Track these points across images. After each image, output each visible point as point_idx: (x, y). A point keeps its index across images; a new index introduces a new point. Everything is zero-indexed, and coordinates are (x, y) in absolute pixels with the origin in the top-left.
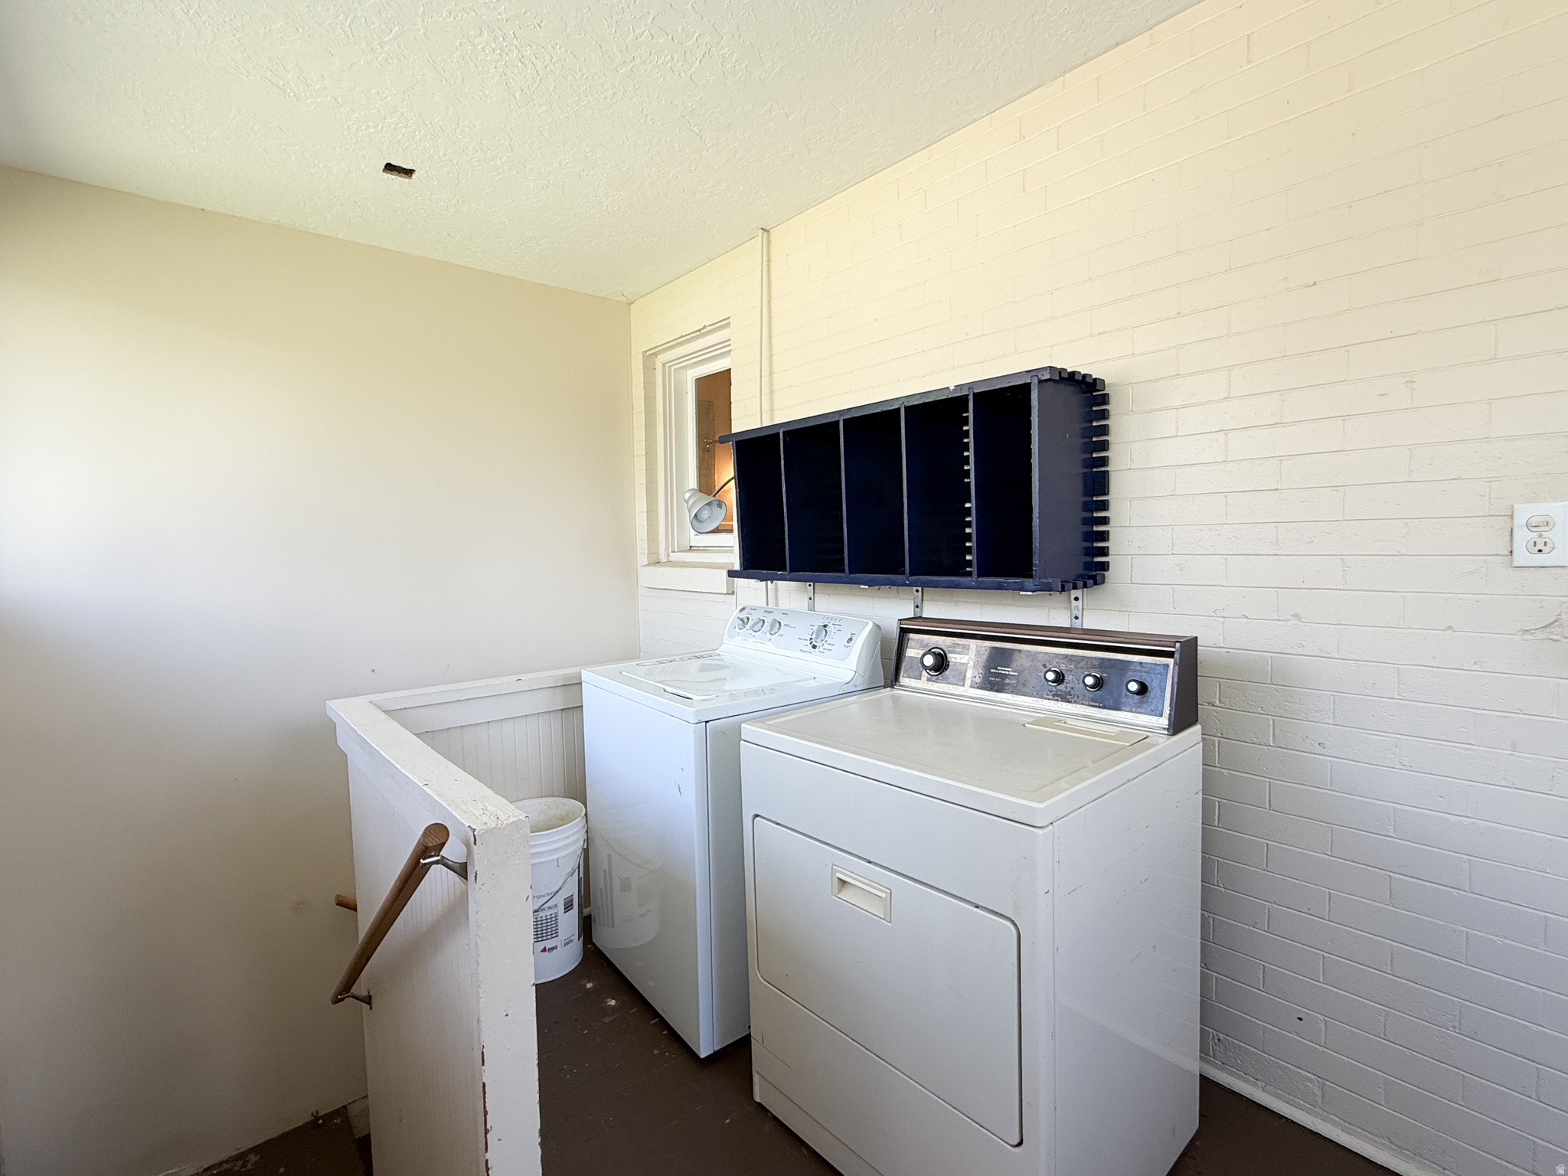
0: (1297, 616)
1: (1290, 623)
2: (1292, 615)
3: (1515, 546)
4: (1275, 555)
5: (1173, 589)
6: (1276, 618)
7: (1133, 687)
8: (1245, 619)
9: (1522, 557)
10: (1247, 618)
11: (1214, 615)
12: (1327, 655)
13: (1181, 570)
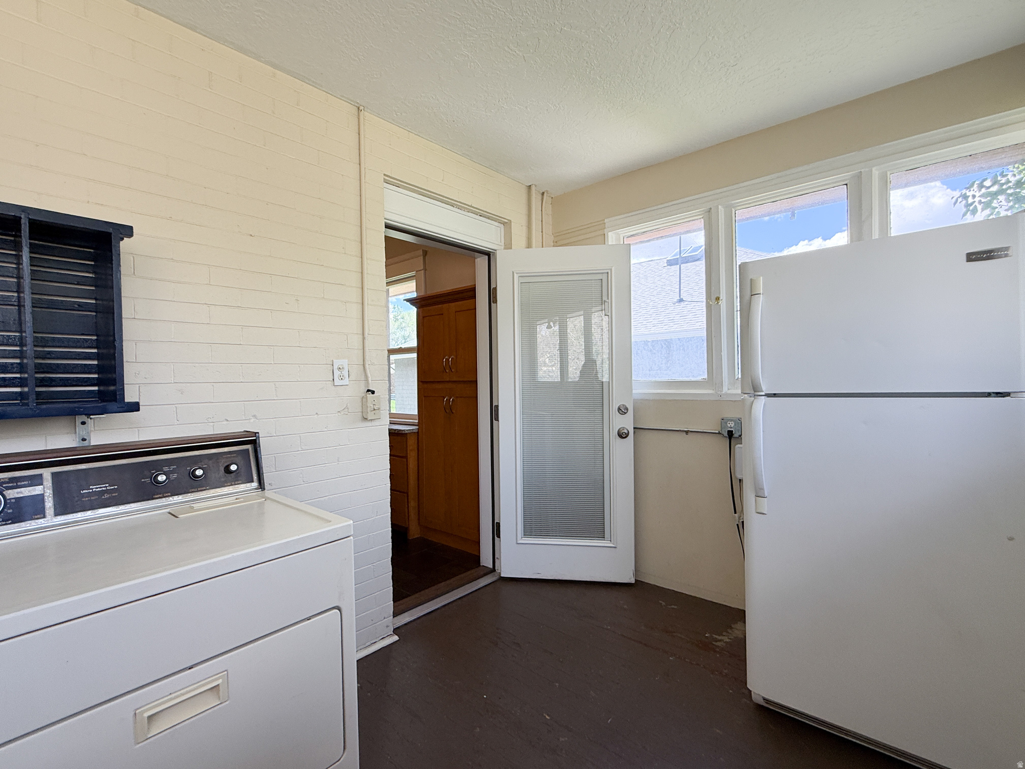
0: (254, 416)
1: (252, 421)
2: (252, 416)
3: (335, 378)
4: (242, 382)
5: (176, 407)
6: (244, 418)
7: (233, 467)
8: (226, 422)
9: (337, 382)
10: (228, 421)
11: (207, 422)
12: (271, 435)
13: (182, 393)
